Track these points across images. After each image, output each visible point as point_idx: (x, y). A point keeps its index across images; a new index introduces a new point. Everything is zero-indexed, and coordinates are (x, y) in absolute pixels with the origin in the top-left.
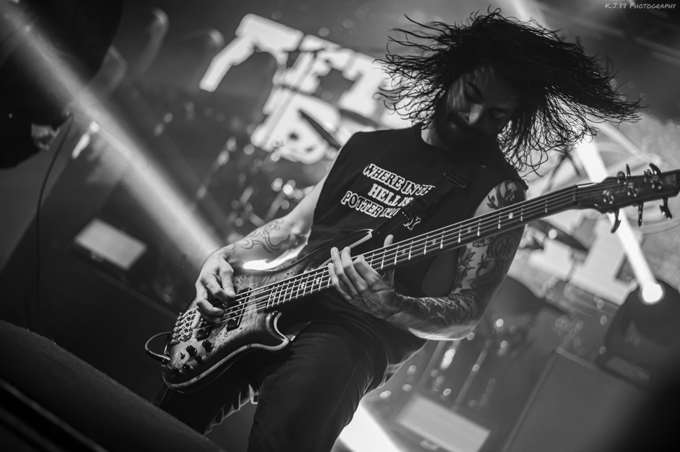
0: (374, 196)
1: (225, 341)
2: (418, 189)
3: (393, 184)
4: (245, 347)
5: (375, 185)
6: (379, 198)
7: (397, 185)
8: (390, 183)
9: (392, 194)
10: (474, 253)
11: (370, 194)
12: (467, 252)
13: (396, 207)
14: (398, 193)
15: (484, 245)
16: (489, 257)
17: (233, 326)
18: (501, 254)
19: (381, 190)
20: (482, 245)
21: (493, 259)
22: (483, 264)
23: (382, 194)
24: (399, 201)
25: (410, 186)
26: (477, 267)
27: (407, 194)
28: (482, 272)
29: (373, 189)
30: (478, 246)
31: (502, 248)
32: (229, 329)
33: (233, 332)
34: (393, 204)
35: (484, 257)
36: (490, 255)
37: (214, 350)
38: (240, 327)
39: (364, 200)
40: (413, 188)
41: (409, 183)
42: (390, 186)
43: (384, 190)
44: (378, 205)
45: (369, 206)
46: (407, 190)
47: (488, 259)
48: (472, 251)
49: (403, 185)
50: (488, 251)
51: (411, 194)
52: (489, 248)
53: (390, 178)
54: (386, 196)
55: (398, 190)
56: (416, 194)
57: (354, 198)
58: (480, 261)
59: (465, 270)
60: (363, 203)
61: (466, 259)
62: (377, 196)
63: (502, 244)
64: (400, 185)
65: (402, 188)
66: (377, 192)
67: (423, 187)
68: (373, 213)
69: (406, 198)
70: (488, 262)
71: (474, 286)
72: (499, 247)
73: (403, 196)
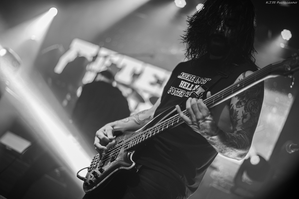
0: (181, 87)
1: (109, 167)
2: (202, 80)
3: (190, 79)
4: (117, 169)
5: (182, 81)
6: (183, 87)
7: (192, 80)
8: (189, 79)
9: (189, 84)
10: (238, 111)
11: (180, 86)
12: (234, 111)
13: (191, 91)
14: (193, 83)
15: (242, 106)
16: (246, 112)
17: (113, 159)
18: (253, 110)
19: (185, 83)
20: (241, 106)
21: (249, 113)
22: (244, 117)
23: (185, 85)
24: (193, 88)
25: (198, 79)
26: (241, 118)
27: (197, 83)
28: (245, 120)
29: (181, 83)
30: (239, 107)
31: (252, 107)
32: (111, 162)
33: (113, 162)
34: (190, 89)
35: (244, 113)
36: (246, 111)
37: (104, 172)
38: (116, 159)
39: (177, 90)
40: (200, 80)
41: (198, 78)
42: (189, 80)
43: (186, 83)
44: (183, 91)
45: (179, 92)
46: (197, 81)
47: (246, 113)
48: (237, 111)
49: (195, 79)
50: (245, 109)
51: (199, 83)
52: (245, 107)
53: (189, 77)
54: (187, 86)
55: (192, 82)
56: (201, 83)
57: (173, 89)
58: (242, 115)
59: (236, 121)
60: (177, 91)
61: (235, 116)
62: (183, 86)
63: (252, 105)
64: (193, 79)
65: (194, 80)
66: (183, 84)
67: (205, 79)
68: (180, 95)
69: (196, 86)
70: (246, 115)
71: (243, 128)
72: (250, 106)
73: (195, 85)
